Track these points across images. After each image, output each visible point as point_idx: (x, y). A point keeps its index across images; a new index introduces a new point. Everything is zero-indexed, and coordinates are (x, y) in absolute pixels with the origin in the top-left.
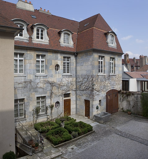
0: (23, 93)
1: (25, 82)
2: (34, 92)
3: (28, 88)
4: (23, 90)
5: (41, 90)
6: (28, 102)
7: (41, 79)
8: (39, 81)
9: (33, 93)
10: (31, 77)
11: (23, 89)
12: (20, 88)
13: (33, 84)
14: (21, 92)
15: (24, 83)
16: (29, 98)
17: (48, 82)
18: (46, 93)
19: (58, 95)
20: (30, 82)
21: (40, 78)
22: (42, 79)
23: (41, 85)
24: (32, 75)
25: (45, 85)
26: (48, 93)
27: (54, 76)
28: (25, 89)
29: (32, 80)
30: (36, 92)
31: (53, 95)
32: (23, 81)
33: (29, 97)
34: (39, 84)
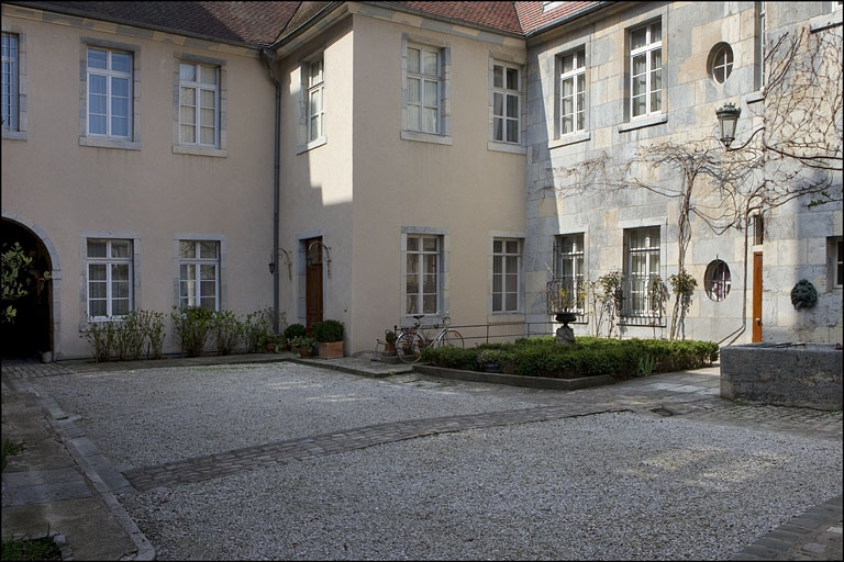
0: (581, 211)
1: (587, 164)
2: (614, 204)
3: (597, 186)
4: (580, 198)
5: (639, 197)
6: (597, 251)
7: (641, 143)
8: (635, 151)
9: (613, 210)
10: (605, 139)
11: (581, 194)
12: (573, 191)
13: (610, 170)
14: (576, 204)
15: (583, 170)
16: (599, 233)
17: (672, 154)
18: (662, 210)
19: (724, 222)
20: (603, 160)
21: (637, 140)
22: (646, 143)
23: (641, 171)
24: (609, 130)
25: (657, 171)
26: (668, 210)
27: (698, 119)
28: (586, 194)
29: (610, 153)
30: (623, 204)
31: (695, 223)
32: (581, 159)
33: (598, 228)
34: (634, 165)
